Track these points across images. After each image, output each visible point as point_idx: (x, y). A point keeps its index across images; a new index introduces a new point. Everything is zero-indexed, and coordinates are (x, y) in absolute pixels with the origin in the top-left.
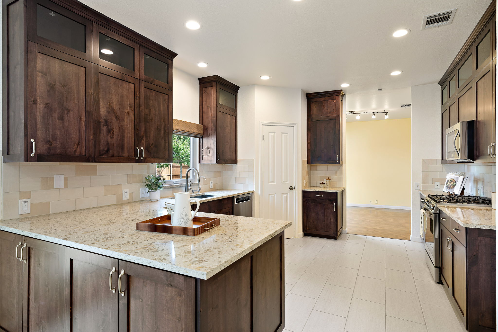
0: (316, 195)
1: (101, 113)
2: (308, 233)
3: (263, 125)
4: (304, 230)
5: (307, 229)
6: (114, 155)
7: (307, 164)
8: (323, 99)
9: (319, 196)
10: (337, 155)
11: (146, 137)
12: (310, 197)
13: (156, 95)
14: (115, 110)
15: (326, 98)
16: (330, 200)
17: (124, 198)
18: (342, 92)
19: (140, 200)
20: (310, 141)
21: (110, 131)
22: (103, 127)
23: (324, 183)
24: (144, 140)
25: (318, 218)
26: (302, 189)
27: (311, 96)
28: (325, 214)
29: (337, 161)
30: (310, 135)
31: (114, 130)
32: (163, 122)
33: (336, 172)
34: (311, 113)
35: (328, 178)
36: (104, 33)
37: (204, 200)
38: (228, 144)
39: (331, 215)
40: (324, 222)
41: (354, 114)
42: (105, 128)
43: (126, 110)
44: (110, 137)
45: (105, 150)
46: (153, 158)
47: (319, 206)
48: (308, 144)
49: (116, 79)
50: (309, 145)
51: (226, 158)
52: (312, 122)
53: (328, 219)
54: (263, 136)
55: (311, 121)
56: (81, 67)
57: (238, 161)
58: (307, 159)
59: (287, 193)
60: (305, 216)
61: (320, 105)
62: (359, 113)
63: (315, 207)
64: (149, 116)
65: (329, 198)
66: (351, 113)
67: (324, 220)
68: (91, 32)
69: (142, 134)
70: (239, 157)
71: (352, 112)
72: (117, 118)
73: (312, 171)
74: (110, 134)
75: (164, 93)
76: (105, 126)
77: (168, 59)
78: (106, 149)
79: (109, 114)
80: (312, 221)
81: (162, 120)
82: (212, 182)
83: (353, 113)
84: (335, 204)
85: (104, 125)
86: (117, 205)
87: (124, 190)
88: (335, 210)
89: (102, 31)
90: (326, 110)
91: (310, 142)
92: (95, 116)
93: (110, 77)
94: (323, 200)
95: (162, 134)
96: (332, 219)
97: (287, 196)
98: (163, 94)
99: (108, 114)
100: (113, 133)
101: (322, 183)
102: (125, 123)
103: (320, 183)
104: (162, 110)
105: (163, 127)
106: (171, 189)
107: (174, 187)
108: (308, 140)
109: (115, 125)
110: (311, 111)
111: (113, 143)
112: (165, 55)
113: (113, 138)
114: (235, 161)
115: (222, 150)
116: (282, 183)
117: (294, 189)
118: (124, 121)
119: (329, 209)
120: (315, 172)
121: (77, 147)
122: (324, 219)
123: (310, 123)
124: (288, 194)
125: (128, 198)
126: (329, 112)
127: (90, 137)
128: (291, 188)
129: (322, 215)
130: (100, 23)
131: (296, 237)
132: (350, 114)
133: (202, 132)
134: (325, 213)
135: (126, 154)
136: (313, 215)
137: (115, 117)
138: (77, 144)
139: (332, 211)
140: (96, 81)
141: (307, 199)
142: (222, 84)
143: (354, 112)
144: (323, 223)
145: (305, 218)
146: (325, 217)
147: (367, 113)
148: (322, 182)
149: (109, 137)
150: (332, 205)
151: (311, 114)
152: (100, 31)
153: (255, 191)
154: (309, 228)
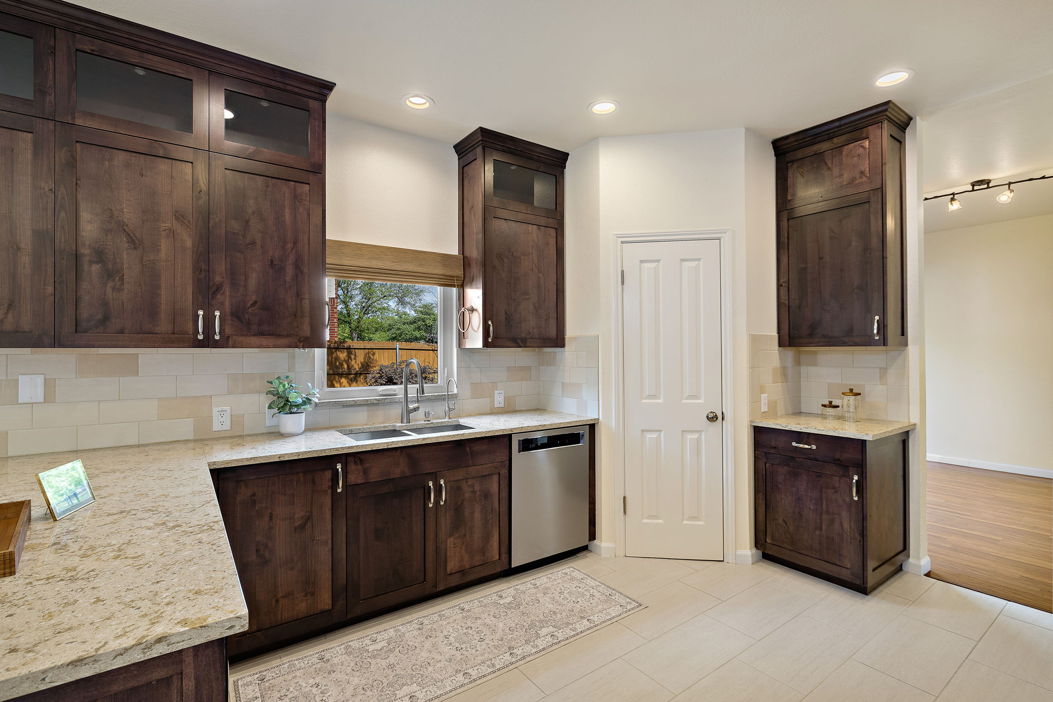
0: (794, 444)
1: (84, 234)
2: (770, 553)
3: (623, 242)
4: (759, 541)
5: (766, 542)
6: (126, 331)
7: (780, 346)
8: (825, 146)
9: (801, 446)
10: (877, 318)
11: (234, 285)
12: (775, 448)
13: (267, 186)
14: (129, 226)
15: (835, 140)
16: (837, 462)
17: (216, 427)
18: (893, 109)
19: (265, 432)
20: (784, 280)
21: (112, 273)
22: (90, 265)
23: (838, 407)
24: (228, 293)
25: (800, 514)
26: (751, 421)
27: (786, 144)
28: (824, 506)
29: (877, 338)
30: (784, 260)
31: (126, 271)
32: (291, 250)
33: (883, 372)
34: (789, 196)
35: (851, 390)
36: (92, 50)
37: (387, 443)
38: (528, 299)
39: (845, 514)
40: (821, 529)
41: (988, 187)
42: (95, 268)
43: (164, 226)
44: (113, 289)
45: (97, 318)
46: (255, 335)
47: (805, 477)
48: (781, 288)
49: (133, 154)
50: (784, 291)
51: (523, 335)
52: (791, 222)
53: (832, 522)
54: (623, 272)
55: (788, 220)
56: (20, 132)
57: (566, 340)
58: (779, 333)
59: (700, 432)
60: (762, 503)
61: (815, 166)
62: (1010, 183)
63: (792, 480)
64: (244, 236)
65: (838, 456)
66: (976, 188)
67: (821, 525)
68: (50, 51)
69: (218, 279)
70: (570, 331)
71: (981, 182)
72: (134, 243)
73: (803, 369)
74: (113, 281)
75: (295, 179)
76: (97, 263)
77: (306, 99)
78: (100, 316)
79: (109, 236)
80: (781, 519)
81: (289, 246)
82: (502, 391)
83: (986, 186)
84: (856, 478)
85: (91, 262)
86: (195, 441)
87: (215, 410)
88: (856, 499)
89: (86, 47)
90: (836, 177)
91: (784, 282)
92: (63, 240)
93: (113, 150)
94: (817, 460)
95: (288, 278)
96: (846, 525)
97: (698, 441)
98: (293, 183)
99: (106, 235)
100: (122, 278)
101: (831, 405)
102: (163, 255)
103: (822, 405)
104: (287, 220)
105: (291, 262)
106: (366, 408)
107: (369, 403)
108: (781, 277)
109: (129, 261)
110: (789, 191)
111: (123, 303)
112: (296, 90)
113: (123, 290)
114: (559, 341)
115: (506, 313)
116: (684, 401)
117: (723, 419)
118: (159, 251)
119: (836, 492)
120: (812, 370)
121: (6, 314)
122: (821, 522)
123: (786, 224)
124: (703, 434)
125: (227, 426)
126: (845, 183)
127: (44, 289)
128: (711, 416)
129: (812, 508)
130: (79, 28)
131: (729, 558)
132: (973, 190)
133: (460, 273)
134: (824, 502)
135: (164, 326)
136: (784, 502)
137: (128, 243)
138: (6, 306)
139: (848, 499)
140: (64, 161)
141: (765, 453)
142: (506, 149)
143: (988, 183)
144: (817, 532)
145: (762, 509)
146: (824, 516)
147: (1043, 178)
148: (831, 402)
149: (108, 287)
150: (848, 479)
151: (789, 198)
152: (79, 46)
153: (601, 419)
154: (773, 539)
